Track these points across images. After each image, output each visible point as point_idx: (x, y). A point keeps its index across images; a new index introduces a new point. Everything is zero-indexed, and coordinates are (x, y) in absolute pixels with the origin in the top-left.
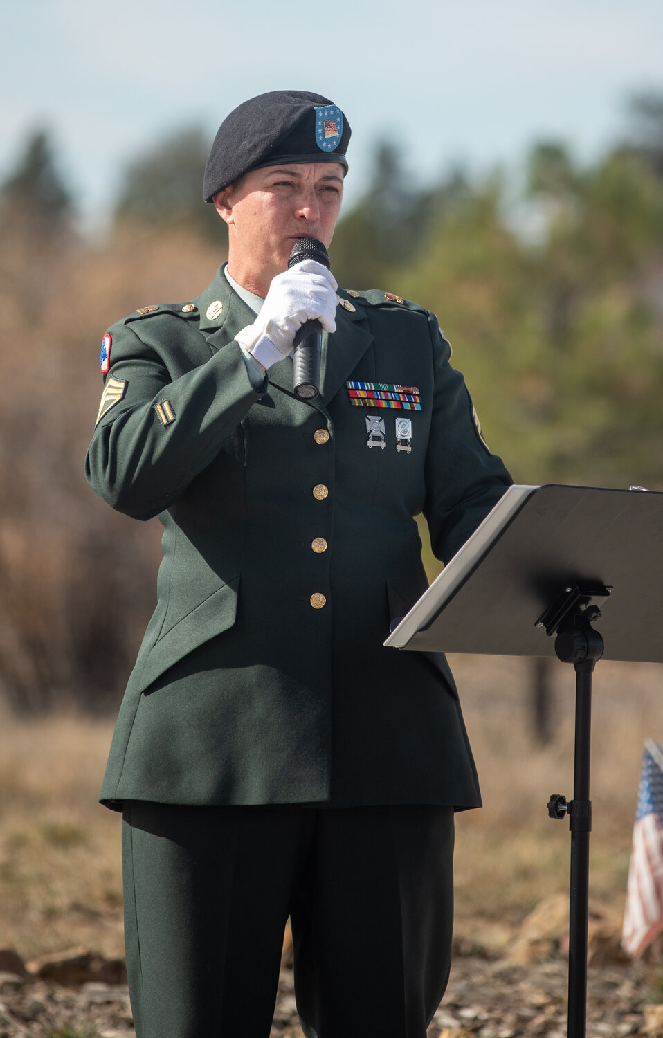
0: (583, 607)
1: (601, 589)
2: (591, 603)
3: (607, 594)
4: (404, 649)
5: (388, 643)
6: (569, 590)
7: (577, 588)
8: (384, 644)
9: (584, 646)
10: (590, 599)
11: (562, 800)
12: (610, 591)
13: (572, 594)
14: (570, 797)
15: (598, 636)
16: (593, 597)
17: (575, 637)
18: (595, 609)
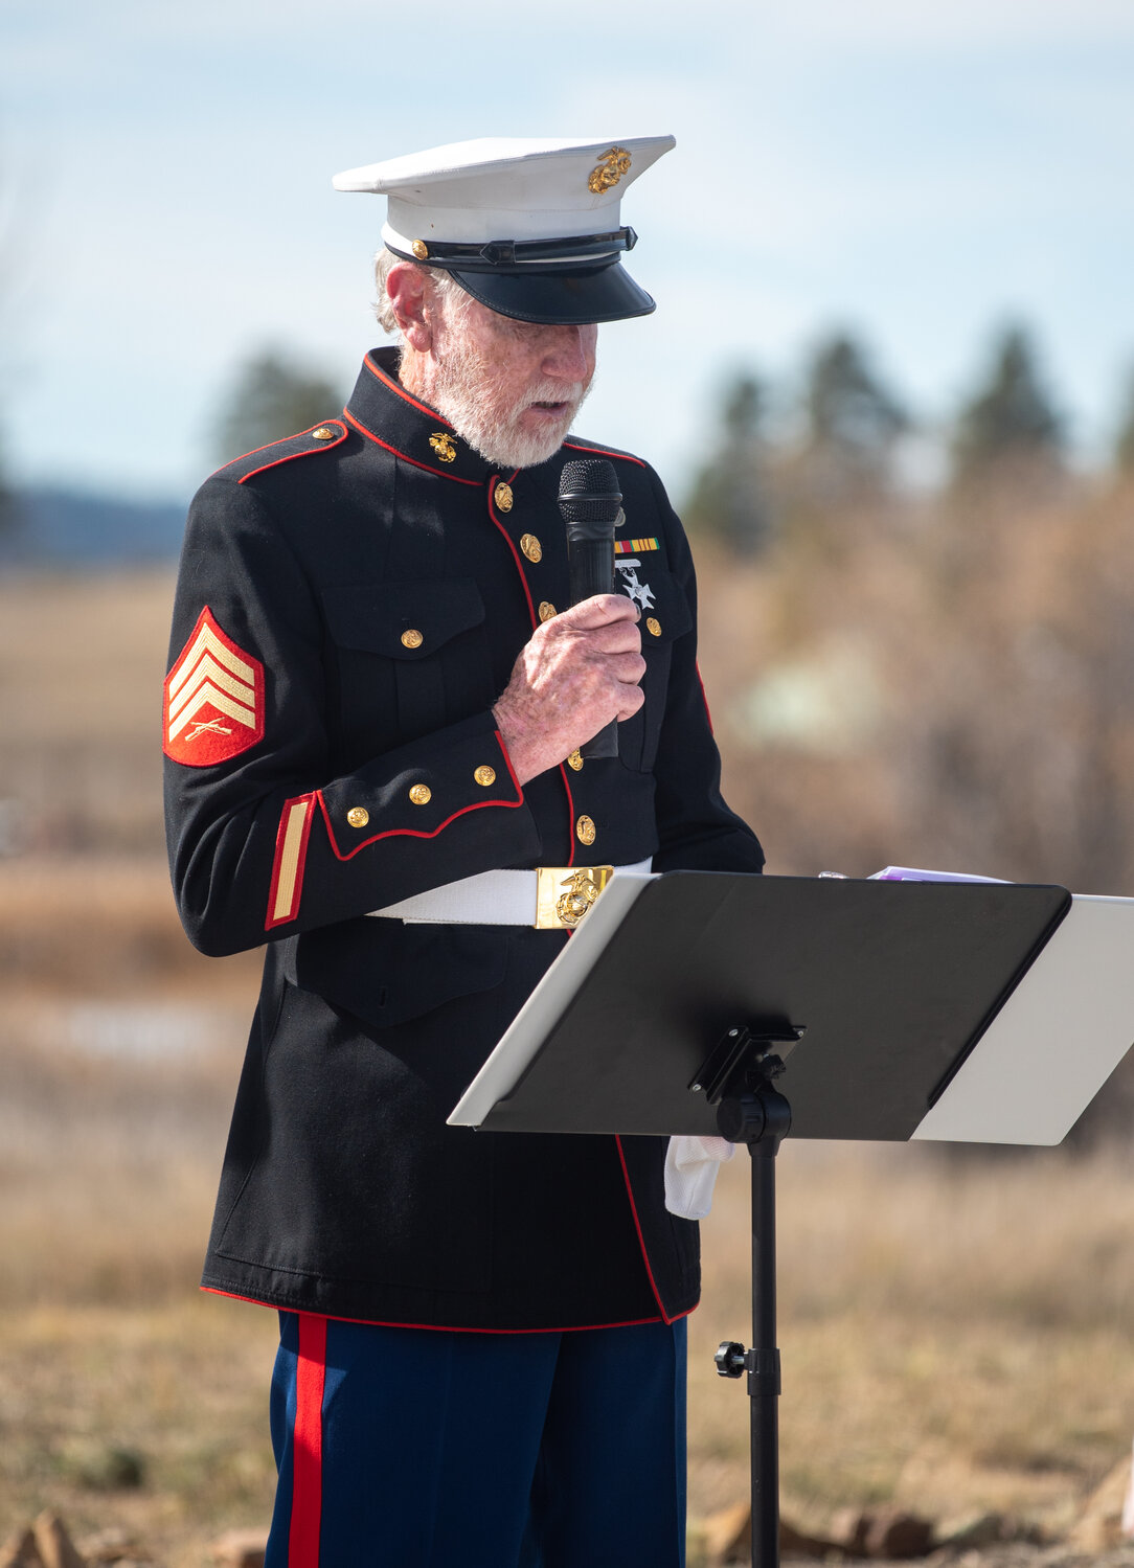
0: (760, 1058)
1: (787, 1031)
2: (771, 1052)
3: (796, 1037)
4: (481, 1129)
5: (455, 1119)
6: (734, 1033)
7: (747, 1029)
8: (448, 1122)
9: (758, 1118)
10: (769, 1046)
11: (736, 1349)
12: (801, 1033)
13: (741, 1038)
14: (748, 1345)
15: (783, 1101)
16: (774, 1043)
17: (745, 1104)
18: (776, 1060)
